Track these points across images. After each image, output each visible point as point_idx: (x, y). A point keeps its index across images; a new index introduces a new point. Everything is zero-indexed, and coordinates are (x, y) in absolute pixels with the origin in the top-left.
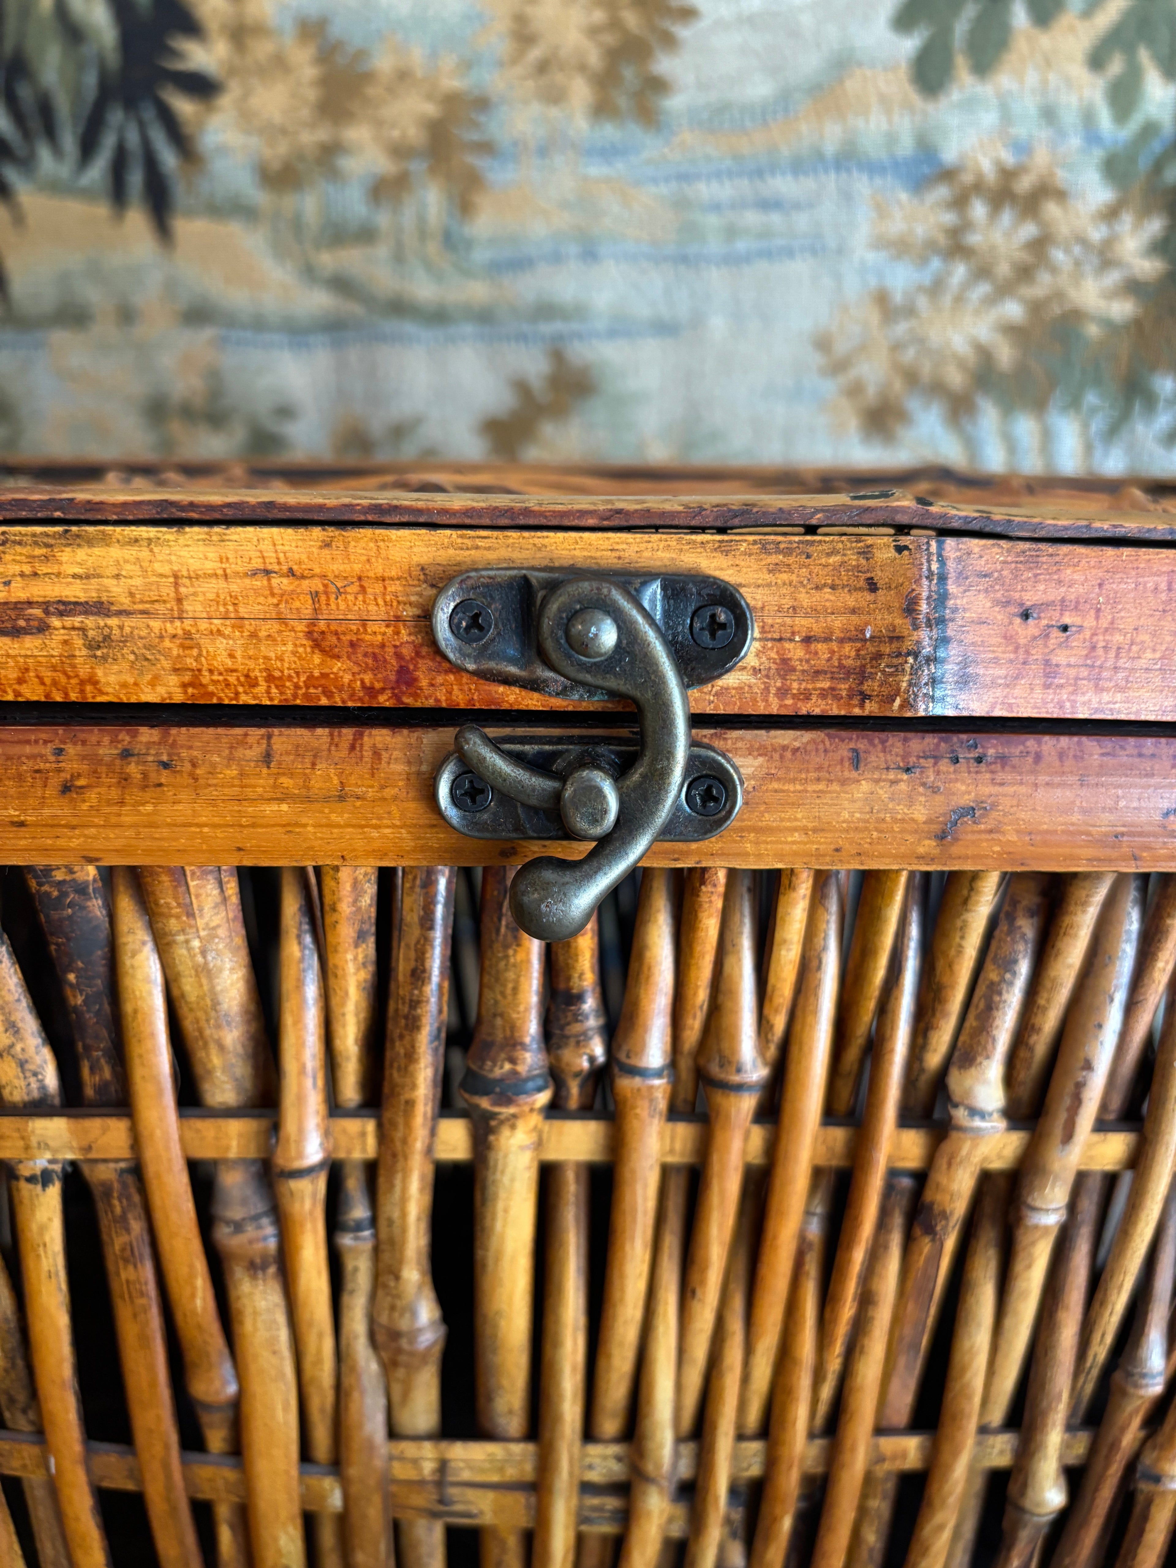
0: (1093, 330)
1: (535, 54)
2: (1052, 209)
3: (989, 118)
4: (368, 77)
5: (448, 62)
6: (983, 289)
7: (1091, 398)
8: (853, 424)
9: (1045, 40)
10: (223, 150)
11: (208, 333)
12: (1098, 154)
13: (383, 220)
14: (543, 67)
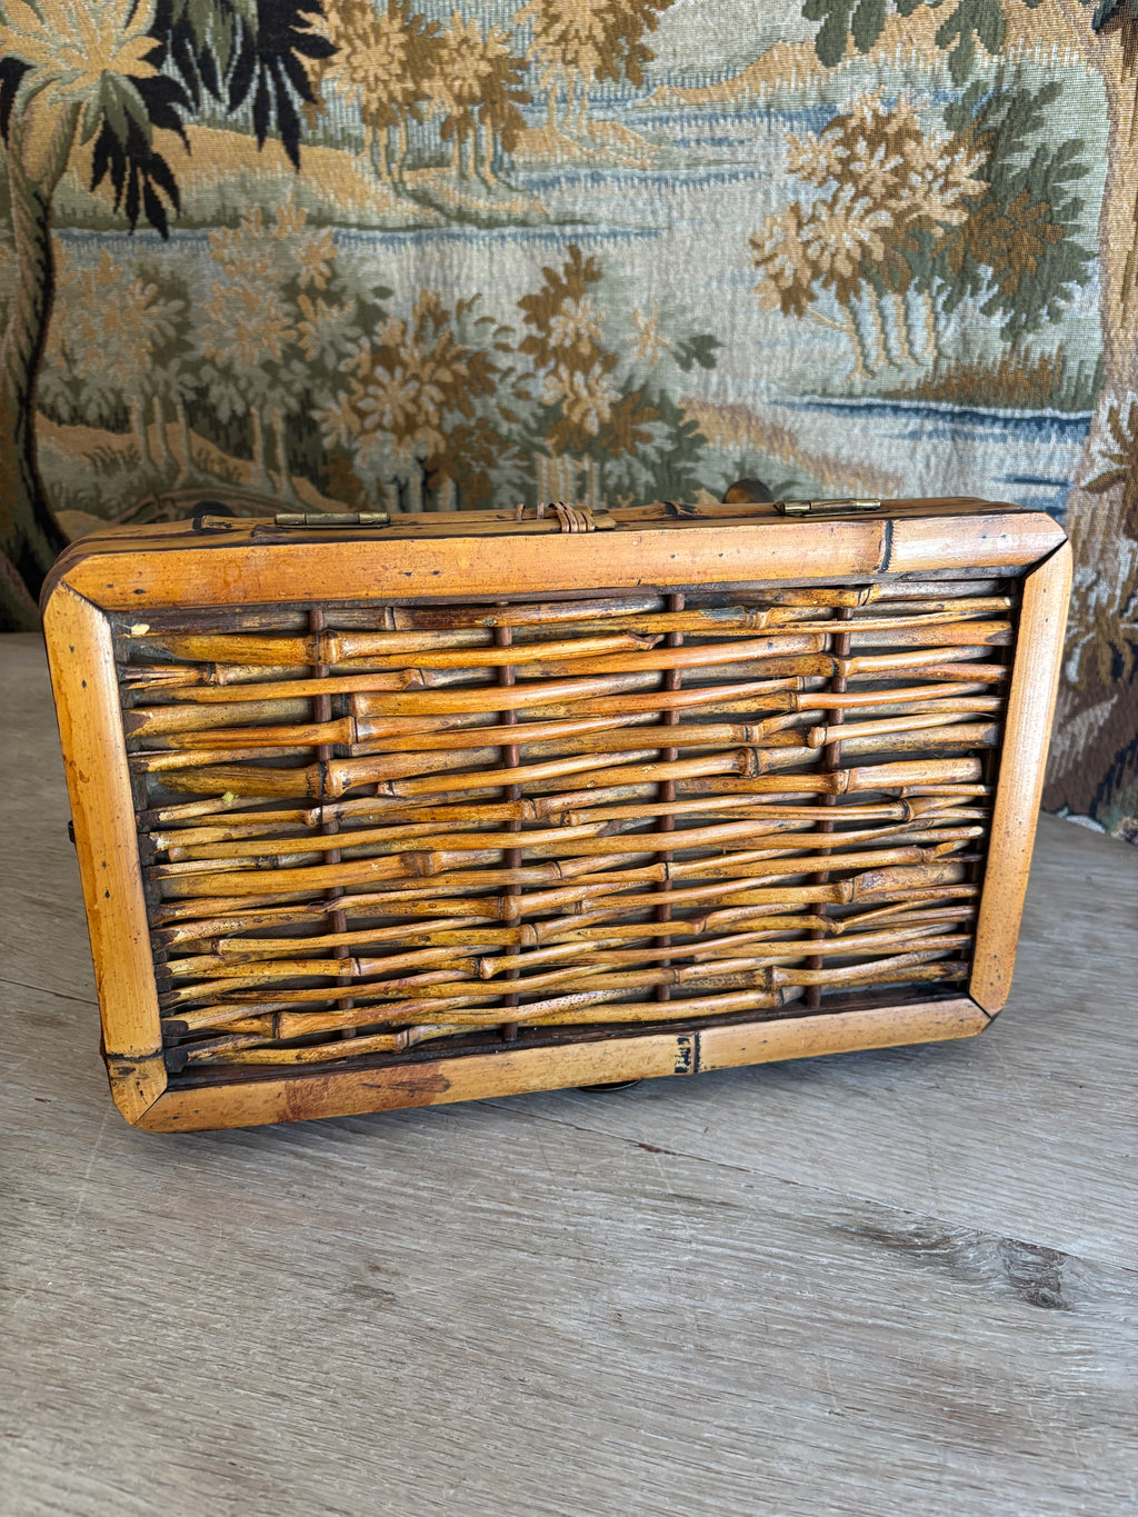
0: (939, 232)
1: (558, 28)
2: (910, 145)
3: (870, 80)
4: (442, 43)
5: (498, 33)
6: (865, 202)
7: (938, 281)
8: (776, 297)
9: (907, 24)
10: (336, 96)
11: (324, 232)
12: (943, 105)
13: (452, 149)
14: (563, 38)
